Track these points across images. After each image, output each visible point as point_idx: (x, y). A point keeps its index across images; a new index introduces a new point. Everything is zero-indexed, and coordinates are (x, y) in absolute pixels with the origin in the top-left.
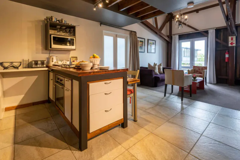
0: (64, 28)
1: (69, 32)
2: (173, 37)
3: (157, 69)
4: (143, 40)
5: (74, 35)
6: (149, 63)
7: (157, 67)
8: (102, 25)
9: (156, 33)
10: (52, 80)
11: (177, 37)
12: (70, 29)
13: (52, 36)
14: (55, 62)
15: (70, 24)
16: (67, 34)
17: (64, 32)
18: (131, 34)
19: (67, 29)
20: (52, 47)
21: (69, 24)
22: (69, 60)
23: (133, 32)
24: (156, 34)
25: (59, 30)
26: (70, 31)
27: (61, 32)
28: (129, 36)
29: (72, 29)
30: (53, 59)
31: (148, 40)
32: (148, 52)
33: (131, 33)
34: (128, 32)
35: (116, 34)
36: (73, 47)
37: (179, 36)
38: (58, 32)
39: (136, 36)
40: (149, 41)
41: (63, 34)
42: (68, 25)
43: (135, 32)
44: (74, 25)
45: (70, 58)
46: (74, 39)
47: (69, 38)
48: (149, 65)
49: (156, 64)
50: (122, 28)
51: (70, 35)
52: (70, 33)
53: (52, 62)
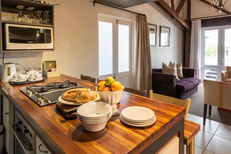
0: (32, 8)
1: (41, 17)
2: (193, 22)
3: (176, 72)
4: (154, 27)
5: (51, 22)
6: (163, 63)
7: (175, 68)
8: (96, 4)
9: (173, 17)
10: (7, 114)
11: (199, 22)
12: (43, 11)
13: (7, 26)
14: (14, 77)
15: (42, 2)
16: (38, 21)
17: (32, 18)
18: (139, 19)
19: (38, 11)
20: (7, 48)
21: (40, 2)
22: (41, 67)
23: (142, 15)
24: (171, 19)
25: (21, 13)
26: (42, 14)
27: (26, 16)
28: (135, 21)
29: (47, 12)
30: (9, 69)
31: (160, 27)
32: (160, 46)
33: (139, 17)
34: (134, 16)
35: (117, 19)
36: (50, 46)
37: (202, 21)
38: (19, 16)
39: (146, 21)
40: (162, 28)
41: (30, 21)
42: (38, 3)
43: (144, 15)
44: (51, 3)
45: (43, 64)
46: (50, 30)
47: (42, 28)
48: (164, 65)
49: (174, 64)
50: (125, 9)
51: (43, 24)
52: (44, 18)
53: (9, 75)
